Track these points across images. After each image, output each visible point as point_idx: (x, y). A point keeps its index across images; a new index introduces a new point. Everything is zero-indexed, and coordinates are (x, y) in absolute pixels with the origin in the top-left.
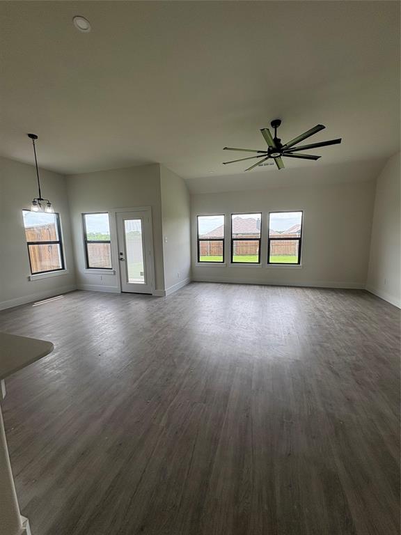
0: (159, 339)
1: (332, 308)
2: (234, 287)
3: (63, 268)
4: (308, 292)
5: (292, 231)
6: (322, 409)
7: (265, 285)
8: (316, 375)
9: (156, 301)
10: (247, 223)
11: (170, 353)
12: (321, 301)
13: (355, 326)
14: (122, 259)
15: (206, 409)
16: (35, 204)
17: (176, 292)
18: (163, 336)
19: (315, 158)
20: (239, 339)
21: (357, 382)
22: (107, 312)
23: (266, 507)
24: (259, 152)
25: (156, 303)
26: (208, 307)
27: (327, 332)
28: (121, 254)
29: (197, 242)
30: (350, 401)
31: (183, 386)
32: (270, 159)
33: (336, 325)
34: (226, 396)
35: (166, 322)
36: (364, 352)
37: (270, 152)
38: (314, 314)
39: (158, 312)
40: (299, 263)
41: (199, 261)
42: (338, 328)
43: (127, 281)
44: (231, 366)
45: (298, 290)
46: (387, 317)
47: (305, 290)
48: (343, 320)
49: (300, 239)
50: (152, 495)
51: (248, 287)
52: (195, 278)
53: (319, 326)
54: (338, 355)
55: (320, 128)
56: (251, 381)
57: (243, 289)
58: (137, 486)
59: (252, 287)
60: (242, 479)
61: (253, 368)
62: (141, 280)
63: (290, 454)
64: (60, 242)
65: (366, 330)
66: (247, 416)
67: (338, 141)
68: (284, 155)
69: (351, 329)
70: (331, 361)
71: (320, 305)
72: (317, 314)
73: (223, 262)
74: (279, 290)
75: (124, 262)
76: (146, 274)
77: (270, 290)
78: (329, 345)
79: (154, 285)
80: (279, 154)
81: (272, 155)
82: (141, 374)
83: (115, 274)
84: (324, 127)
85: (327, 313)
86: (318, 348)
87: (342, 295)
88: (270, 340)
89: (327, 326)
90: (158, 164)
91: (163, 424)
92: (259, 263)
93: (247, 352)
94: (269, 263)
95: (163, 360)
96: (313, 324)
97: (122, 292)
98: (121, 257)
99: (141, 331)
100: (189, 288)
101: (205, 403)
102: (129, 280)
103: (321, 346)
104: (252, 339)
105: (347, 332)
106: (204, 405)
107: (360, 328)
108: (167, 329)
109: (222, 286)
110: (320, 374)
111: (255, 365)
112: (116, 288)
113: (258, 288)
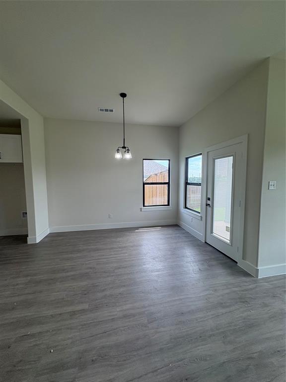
3: (168, 205)
14: (209, 205)
16: (118, 152)
28: (209, 199)
62: (227, 237)
64: (168, 184)
75: (211, 209)
83: (201, 220)
97: (206, 242)
98: (209, 202)
102: (214, 231)
112: (201, 235)
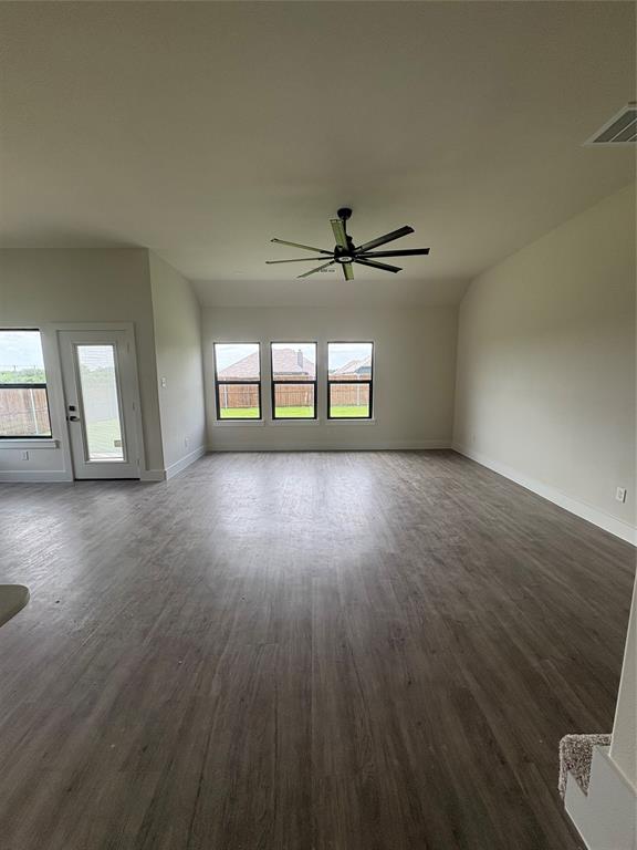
0: (172, 554)
1: (419, 477)
2: (281, 458)
4: (385, 457)
5: (348, 370)
6: (434, 612)
7: (326, 451)
8: (419, 569)
9: (149, 489)
10: (296, 357)
11: (199, 574)
12: (403, 469)
13: (449, 498)
14: (72, 418)
15: (281, 651)
17: (183, 471)
18: (179, 548)
19: (395, 270)
20: (307, 536)
21: (466, 568)
22: (51, 520)
23: (396, 762)
24: (322, 252)
25: (151, 494)
26: (246, 491)
27: (419, 509)
28: (72, 409)
29: (214, 387)
30: (463, 594)
31: (235, 624)
32: (336, 264)
33: (428, 499)
34: (307, 625)
35: (177, 524)
36: (466, 529)
37: (338, 254)
38: (398, 488)
39: (160, 510)
40: (370, 417)
41: (219, 418)
42: (432, 503)
43: (87, 458)
44: (303, 578)
45: (372, 455)
46: (482, 483)
47: (380, 454)
48: (435, 491)
49: (370, 382)
50: (224, 808)
51: (301, 455)
52: (213, 447)
53: (409, 502)
54: (439, 538)
55: (407, 231)
56: (338, 594)
57: (295, 459)
58: (196, 804)
59: (308, 455)
60: (356, 736)
61: (336, 574)
62: (117, 455)
63: (410, 683)
65: (462, 501)
66: (344, 646)
67: (425, 252)
68: (357, 262)
69: (447, 502)
70: (432, 547)
71: (403, 474)
72: (403, 486)
73: (260, 418)
74: (347, 458)
75: (79, 424)
76: (126, 443)
77: (334, 457)
78: (425, 526)
79: (142, 461)
80: (350, 259)
81: (340, 259)
82: (154, 619)
83: (58, 447)
84: (413, 231)
85: (414, 484)
86: (413, 532)
87: (427, 459)
88: (350, 531)
89: (419, 502)
90: (146, 249)
91: (214, 692)
92: (315, 418)
93: (322, 553)
94: (329, 418)
95: (189, 589)
96: (401, 501)
97: (76, 480)
98: (72, 414)
99: (133, 545)
100: (207, 462)
101: (276, 642)
102: (91, 456)
103: (417, 529)
104: (324, 533)
105: (442, 506)
106: (277, 645)
107: (455, 499)
108: (183, 535)
109: (260, 456)
110: (422, 567)
111: (338, 569)
112: (63, 472)
113: (315, 455)
